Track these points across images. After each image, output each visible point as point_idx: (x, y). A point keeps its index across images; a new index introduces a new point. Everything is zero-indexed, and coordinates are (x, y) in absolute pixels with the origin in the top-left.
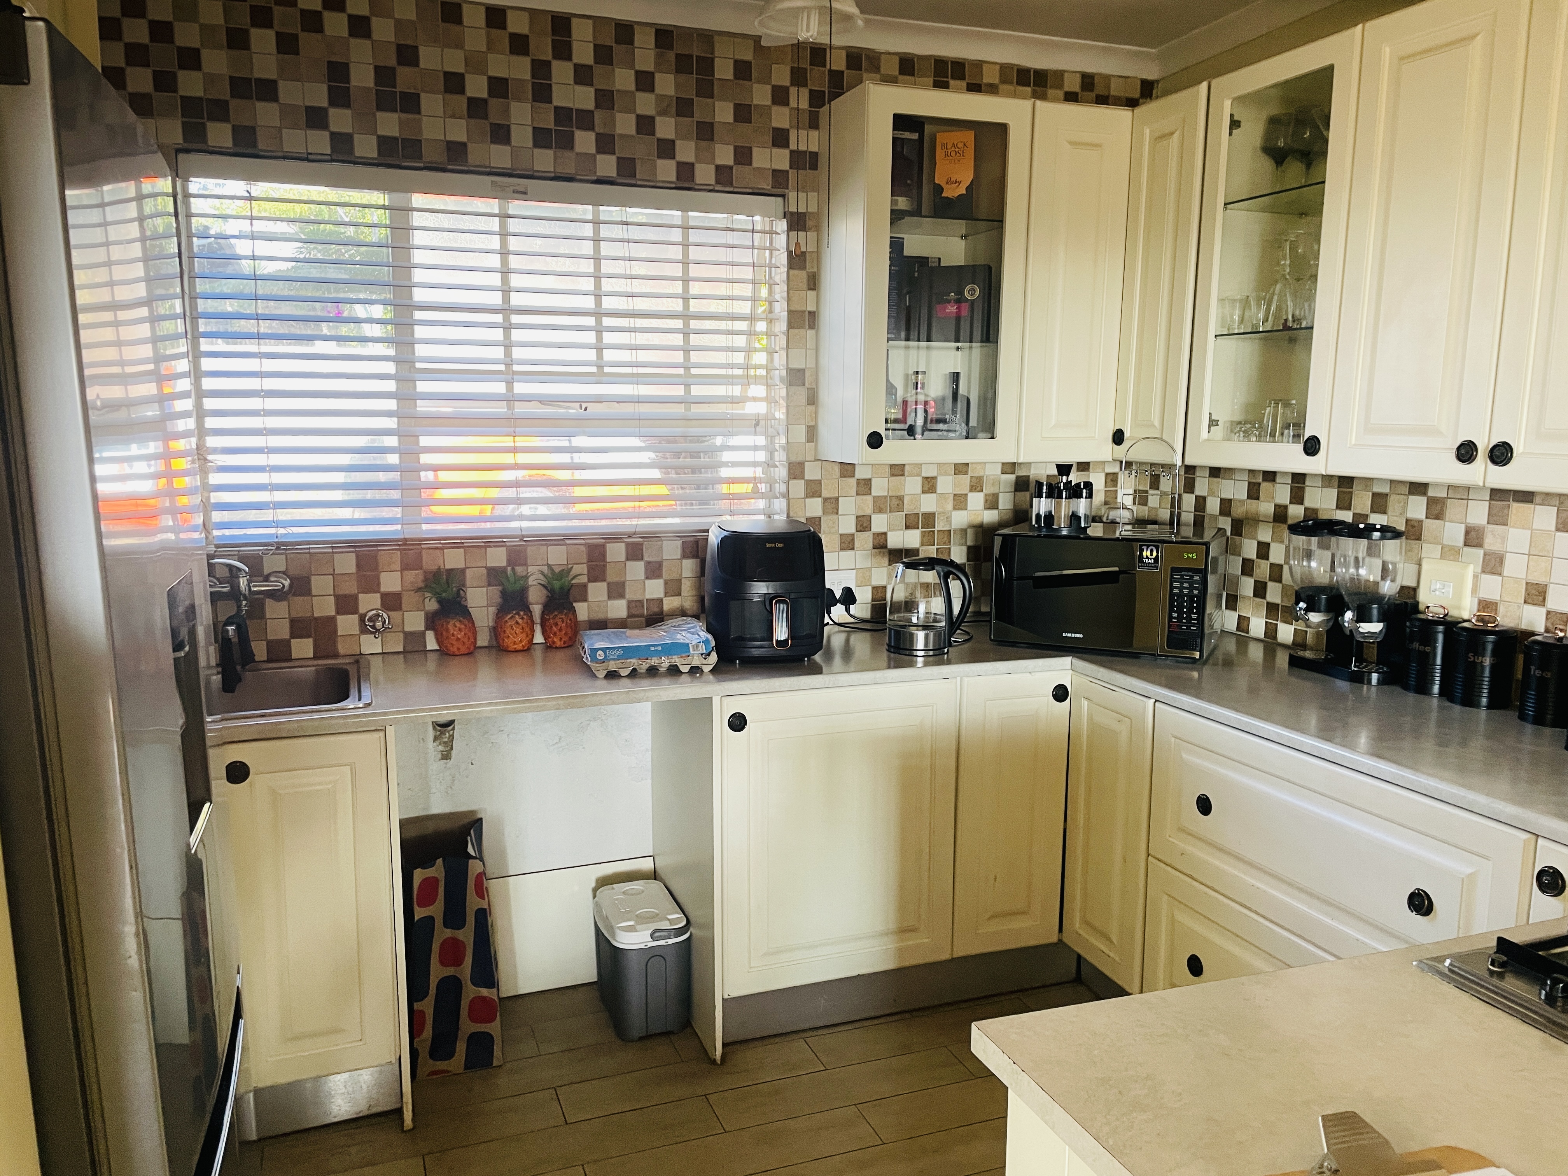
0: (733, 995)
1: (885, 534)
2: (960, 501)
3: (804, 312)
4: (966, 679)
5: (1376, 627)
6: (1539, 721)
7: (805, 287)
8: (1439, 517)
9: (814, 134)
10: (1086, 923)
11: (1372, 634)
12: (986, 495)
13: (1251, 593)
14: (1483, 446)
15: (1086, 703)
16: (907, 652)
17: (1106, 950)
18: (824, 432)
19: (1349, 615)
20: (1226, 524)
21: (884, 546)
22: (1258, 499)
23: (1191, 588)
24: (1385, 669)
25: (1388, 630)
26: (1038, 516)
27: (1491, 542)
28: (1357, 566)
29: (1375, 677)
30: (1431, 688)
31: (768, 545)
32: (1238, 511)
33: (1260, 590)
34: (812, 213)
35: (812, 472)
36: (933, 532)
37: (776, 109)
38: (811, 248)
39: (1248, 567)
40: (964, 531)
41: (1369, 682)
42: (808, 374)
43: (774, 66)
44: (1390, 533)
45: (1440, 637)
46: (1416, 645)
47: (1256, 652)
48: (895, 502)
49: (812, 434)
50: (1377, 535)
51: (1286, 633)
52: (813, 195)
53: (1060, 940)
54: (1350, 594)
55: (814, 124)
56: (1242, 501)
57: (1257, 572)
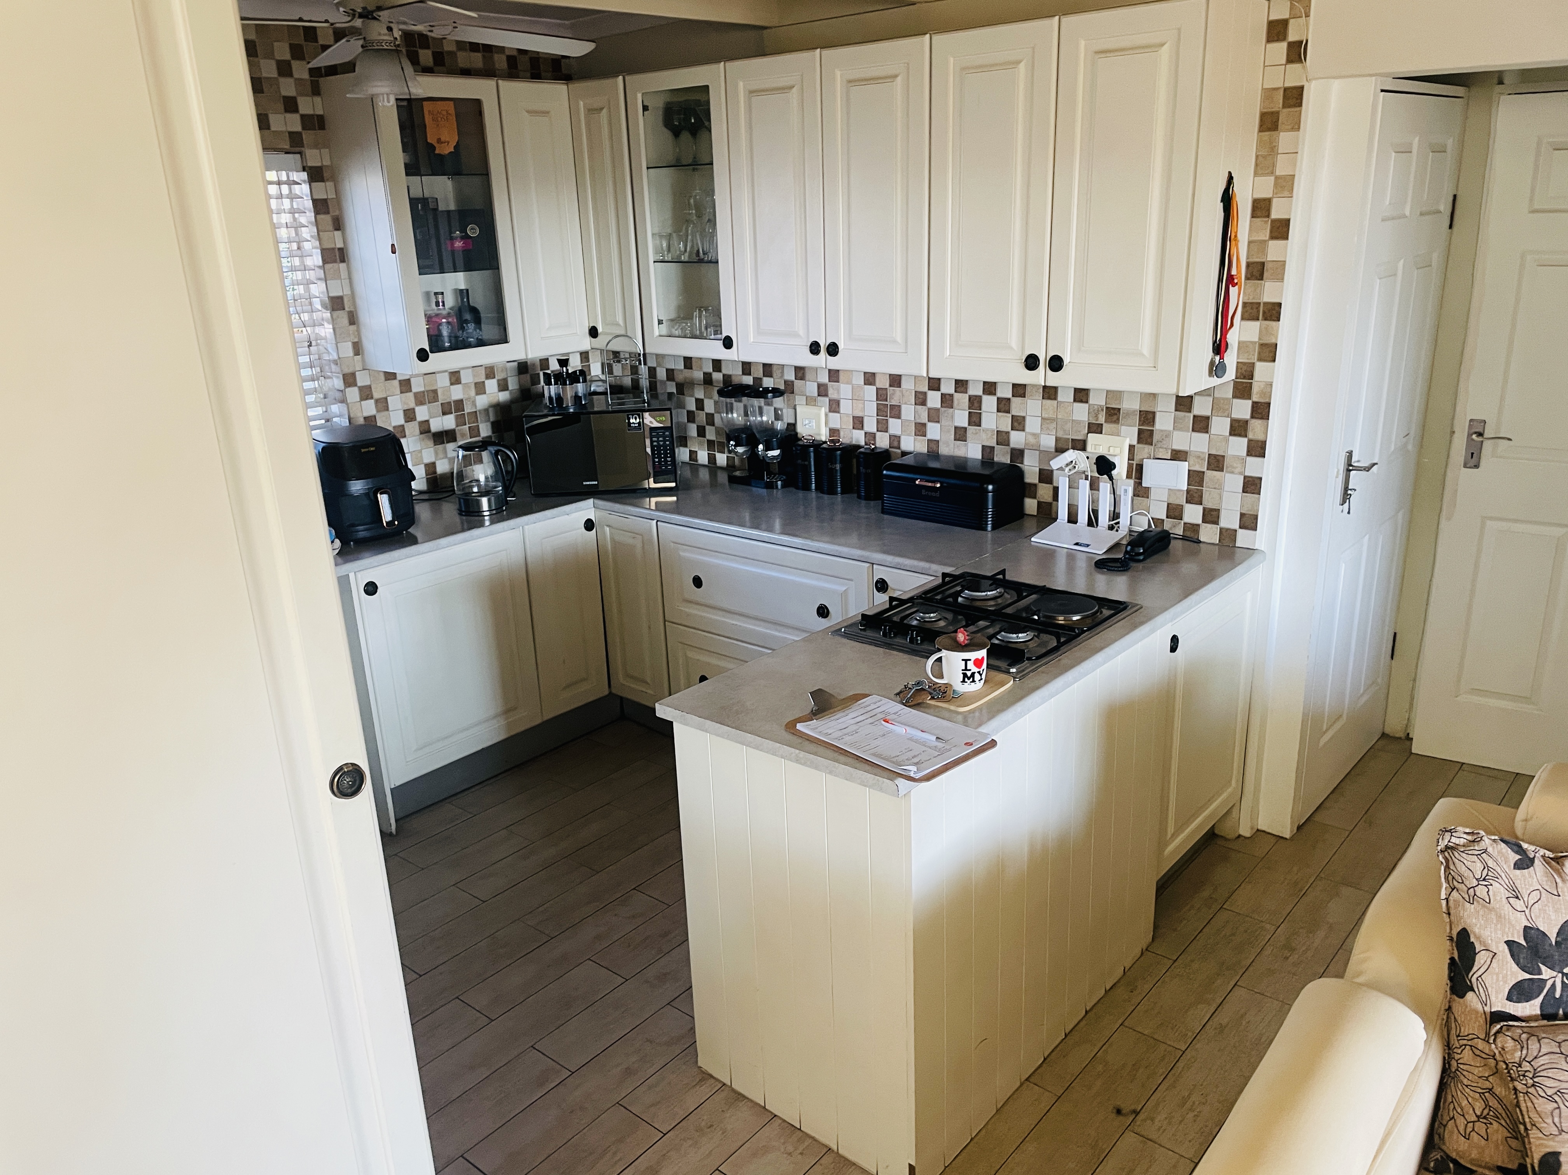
0: (398, 784)
1: (427, 421)
2: (480, 388)
3: (333, 249)
4: (526, 527)
5: (776, 453)
6: (867, 498)
7: (331, 228)
8: (802, 378)
9: (317, 100)
10: (628, 676)
11: (774, 457)
12: (498, 381)
13: (695, 434)
14: (823, 345)
15: (608, 529)
16: (476, 514)
17: (644, 690)
18: (367, 345)
19: (761, 447)
20: (672, 388)
21: (428, 431)
22: (691, 369)
23: (664, 441)
24: (784, 477)
25: (782, 454)
26: (550, 398)
27: (832, 394)
28: (761, 415)
29: (779, 483)
30: (811, 486)
31: (363, 450)
32: (680, 378)
33: (701, 432)
34: (327, 166)
35: (363, 380)
36: (464, 414)
37: (283, 80)
38: (332, 195)
39: (691, 417)
40: (486, 411)
41: (777, 487)
42: (346, 300)
43: (275, 44)
44: (777, 393)
45: (812, 454)
46: (799, 461)
47: (704, 475)
48: (431, 395)
49: (357, 349)
50: (770, 395)
51: (722, 459)
52: (325, 151)
53: (610, 693)
54: (759, 432)
55: (316, 91)
56: (681, 371)
57: (697, 419)
